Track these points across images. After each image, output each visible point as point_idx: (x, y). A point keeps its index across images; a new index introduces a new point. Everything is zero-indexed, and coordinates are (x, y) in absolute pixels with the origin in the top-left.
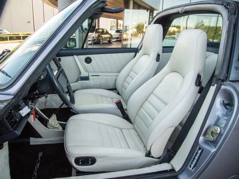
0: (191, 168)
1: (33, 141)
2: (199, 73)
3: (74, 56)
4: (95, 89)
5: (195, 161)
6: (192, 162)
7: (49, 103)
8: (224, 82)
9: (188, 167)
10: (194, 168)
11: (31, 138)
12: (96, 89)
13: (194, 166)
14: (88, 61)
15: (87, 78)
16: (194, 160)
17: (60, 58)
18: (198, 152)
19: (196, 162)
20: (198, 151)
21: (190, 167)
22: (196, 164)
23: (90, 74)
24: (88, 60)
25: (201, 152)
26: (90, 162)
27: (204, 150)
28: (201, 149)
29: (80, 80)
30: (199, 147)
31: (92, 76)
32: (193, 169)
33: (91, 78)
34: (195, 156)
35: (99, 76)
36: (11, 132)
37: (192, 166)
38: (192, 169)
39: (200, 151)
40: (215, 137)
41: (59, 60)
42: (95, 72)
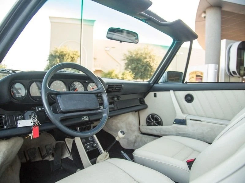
3: (171, 91)
4: (195, 140)
7: (138, 144)
12: (197, 140)
14: (189, 99)
15: (183, 122)
17: (156, 93)
23: (189, 117)
24: (189, 98)
29: (175, 123)
31: (191, 120)
33: (188, 122)
35: (201, 121)
41: (155, 96)
42: (198, 116)
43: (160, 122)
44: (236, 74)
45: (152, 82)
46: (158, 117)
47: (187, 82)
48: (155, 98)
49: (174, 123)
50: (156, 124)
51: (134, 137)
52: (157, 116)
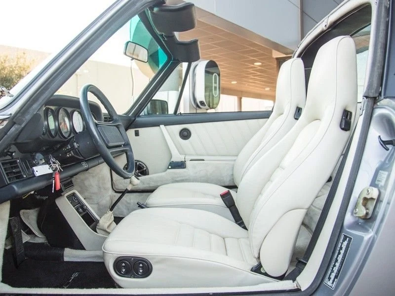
0: (331, 281)
1: (70, 255)
2: (346, 107)
3: (161, 126)
5: (338, 264)
6: (333, 268)
8: (378, 104)
9: (326, 280)
10: (336, 280)
11: (66, 249)
13: (336, 277)
14: (185, 135)
15: (181, 165)
16: (335, 263)
17: (138, 131)
18: (342, 246)
19: (339, 266)
20: (342, 244)
21: (329, 280)
22: (339, 271)
23: (188, 158)
24: (185, 133)
25: (347, 244)
26: (141, 271)
27: (351, 239)
28: (348, 239)
29: (170, 167)
30: (345, 235)
31: (191, 160)
32: (335, 282)
33: (188, 163)
34: (338, 256)
35: (204, 160)
36: (7, 185)
37: (333, 276)
38: (333, 283)
39: (345, 243)
40: (371, 208)
41: (137, 134)
42: (197, 155)
43: (145, 170)
44: (205, 106)
45: (132, 114)
46: (142, 164)
47: (182, 113)
48: (137, 137)
49: (168, 168)
50: (139, 174)
51: (108, 199)
52: (140, 163)
